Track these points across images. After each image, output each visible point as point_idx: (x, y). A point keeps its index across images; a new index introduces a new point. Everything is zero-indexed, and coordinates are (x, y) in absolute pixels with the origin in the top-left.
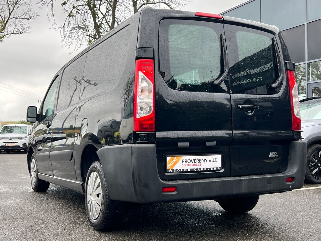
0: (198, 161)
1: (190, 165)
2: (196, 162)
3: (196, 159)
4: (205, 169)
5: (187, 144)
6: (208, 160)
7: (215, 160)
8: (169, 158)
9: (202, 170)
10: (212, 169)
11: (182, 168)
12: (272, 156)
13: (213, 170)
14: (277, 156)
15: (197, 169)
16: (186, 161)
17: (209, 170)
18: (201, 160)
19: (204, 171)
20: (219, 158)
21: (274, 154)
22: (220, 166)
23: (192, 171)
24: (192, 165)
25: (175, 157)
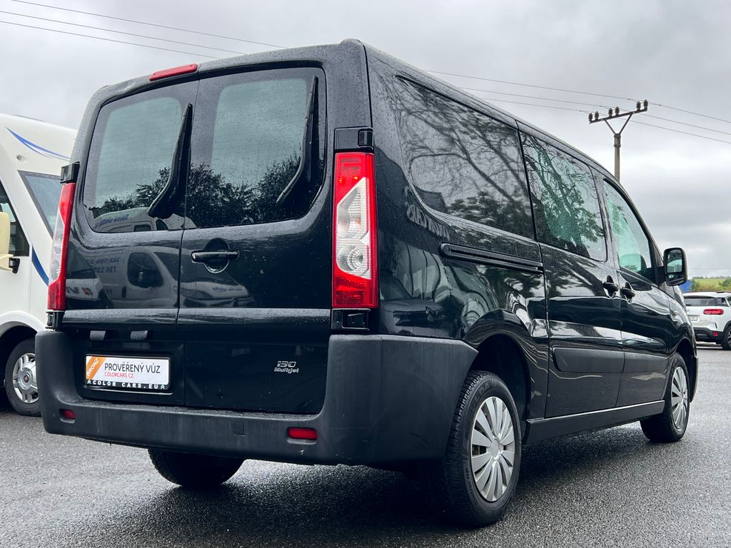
0: (129, 368)
1: (116, 375)
2: (124, 369)
3: (126, 363)
4: (140, 387)
5: (102, 334)
6: (145, 367)
7: (157, 368)
8: (88, 358)
9: (134, 386)
10: (150, 387)
11: (105, 379)
12: (283, 370)
13: (153, 390)
14: (297, 371)
15: (127, 384)
16: (110, 366)
17: (145, 388)
18: (133, 367)
19: (137, 389)
20: (164, 364)
21: (290, 366)
22: (167, 382)
23: (119, 386)
24: (119, 375)
25: (97, 358)
